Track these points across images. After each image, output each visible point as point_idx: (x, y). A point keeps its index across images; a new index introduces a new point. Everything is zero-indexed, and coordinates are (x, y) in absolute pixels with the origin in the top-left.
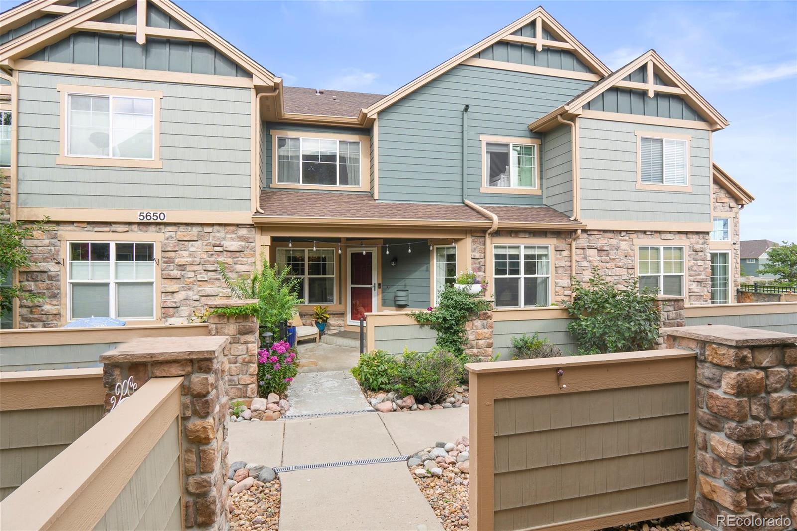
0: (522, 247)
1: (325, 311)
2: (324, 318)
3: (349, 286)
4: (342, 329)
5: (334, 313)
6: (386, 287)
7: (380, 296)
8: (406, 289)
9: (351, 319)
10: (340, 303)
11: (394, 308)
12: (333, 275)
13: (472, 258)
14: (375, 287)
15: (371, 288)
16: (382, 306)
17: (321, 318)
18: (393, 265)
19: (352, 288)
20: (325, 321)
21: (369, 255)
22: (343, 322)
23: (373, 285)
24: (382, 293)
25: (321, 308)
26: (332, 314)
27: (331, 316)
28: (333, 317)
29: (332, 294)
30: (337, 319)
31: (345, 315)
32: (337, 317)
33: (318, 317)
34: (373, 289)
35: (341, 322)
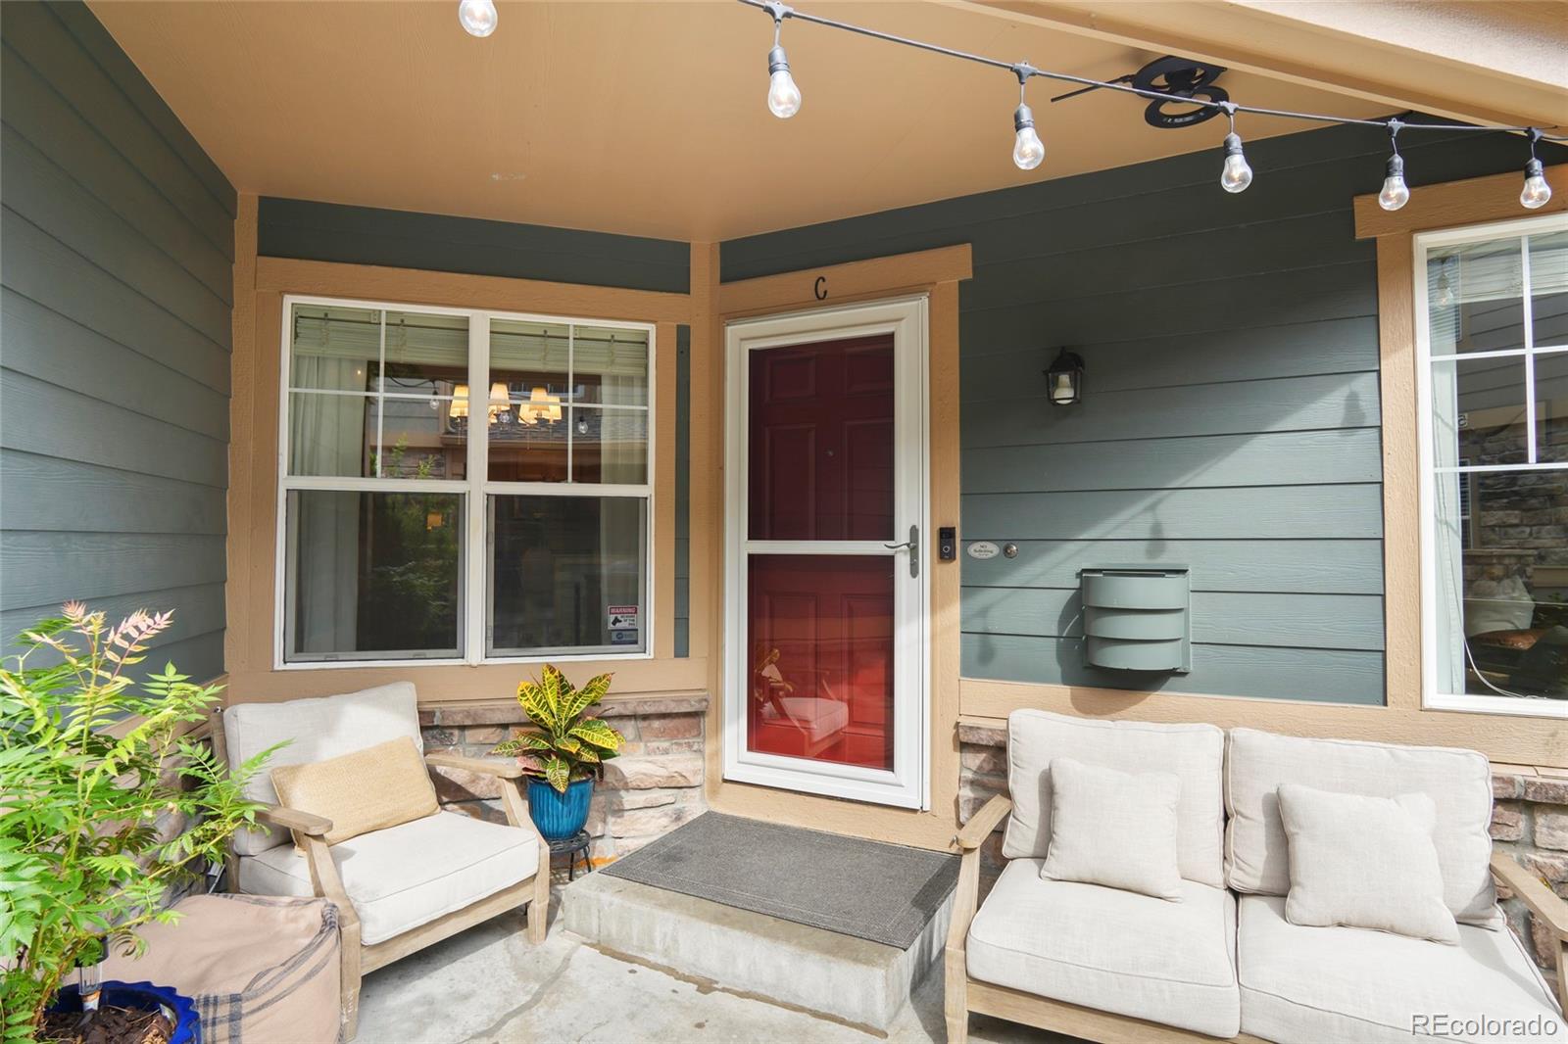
1: (594, 704)
2: (589, 757)
3: (739, 547)
4: (695, 807)
5: (641, 710)
6: (993, 549)
7: (954, 613)
8: (1163, 561)
9: (750, 748)
10: (682, 650)
11: (1064, 692)
12: (644, 481)
14: (914, 550)
15: (887, 563)
16: (967, 671)
17: (565, 757)
18: (1064, 393)
19: (757, 565)
20: (591, 770)
21: (877, 354)
22: (699, 763)
23: (902, 534)
24: (969, 587)
25: (564, 688)
26: (634, 717)
27: (629, 728)
28: (639, 737)
29: (631, 598)
30: (666, 744)
31: (707, 722)
32: (660, 734)
33: (543, 745)
34: (902, 564)
35: (680, 761)
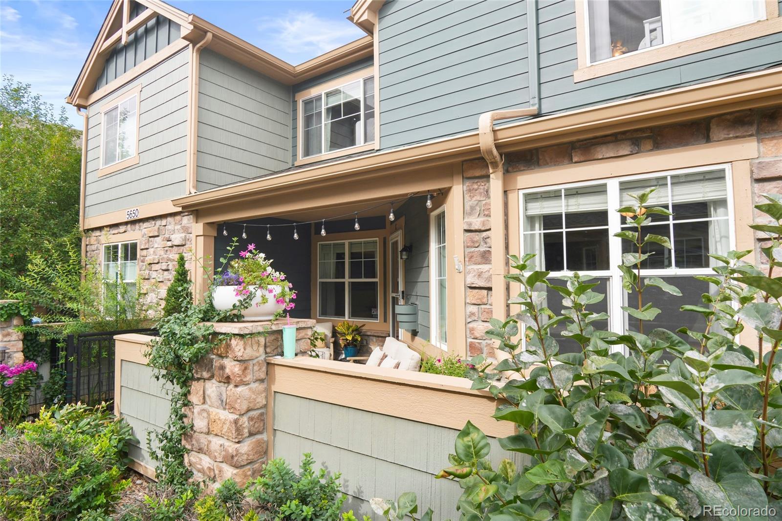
0: (613, 187)
3: (391, 295)
10: (385, 321)
12: (377, 277)
13: (467, 231)
14: (400, 296)
15: (398, 299)
18: (404, 257)
19: (393, 299)
23: (399, 292)
29: (375, 307)
32: (377, 341)
